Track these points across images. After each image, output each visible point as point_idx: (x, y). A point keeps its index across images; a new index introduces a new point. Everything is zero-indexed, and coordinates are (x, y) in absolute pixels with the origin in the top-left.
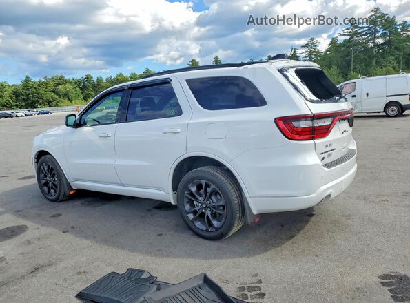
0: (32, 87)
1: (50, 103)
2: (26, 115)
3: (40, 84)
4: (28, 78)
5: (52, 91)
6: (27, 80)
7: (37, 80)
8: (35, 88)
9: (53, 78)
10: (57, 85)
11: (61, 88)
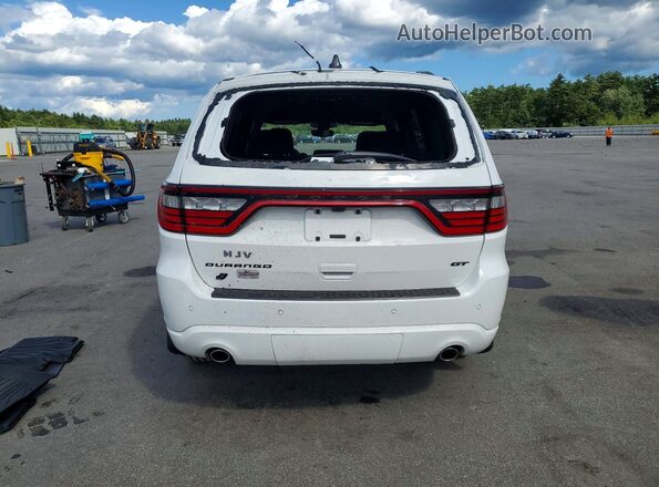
0: (564, 92)
1: (583, 120)
2: (530, 137)
3: (578, 87)
4: (560, 77)
5: (594, 100)
6: (559, 81)
7: (573, 80)
8: (567, 94)
9: (601, 77)
10: (604, 88)
11: (610, 93)
